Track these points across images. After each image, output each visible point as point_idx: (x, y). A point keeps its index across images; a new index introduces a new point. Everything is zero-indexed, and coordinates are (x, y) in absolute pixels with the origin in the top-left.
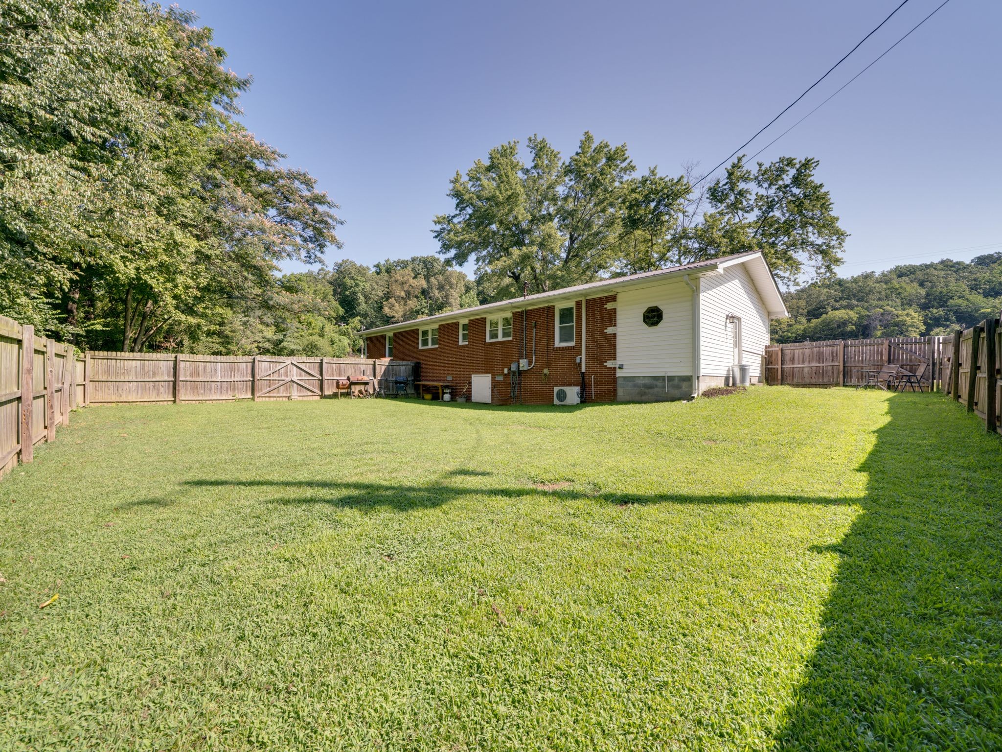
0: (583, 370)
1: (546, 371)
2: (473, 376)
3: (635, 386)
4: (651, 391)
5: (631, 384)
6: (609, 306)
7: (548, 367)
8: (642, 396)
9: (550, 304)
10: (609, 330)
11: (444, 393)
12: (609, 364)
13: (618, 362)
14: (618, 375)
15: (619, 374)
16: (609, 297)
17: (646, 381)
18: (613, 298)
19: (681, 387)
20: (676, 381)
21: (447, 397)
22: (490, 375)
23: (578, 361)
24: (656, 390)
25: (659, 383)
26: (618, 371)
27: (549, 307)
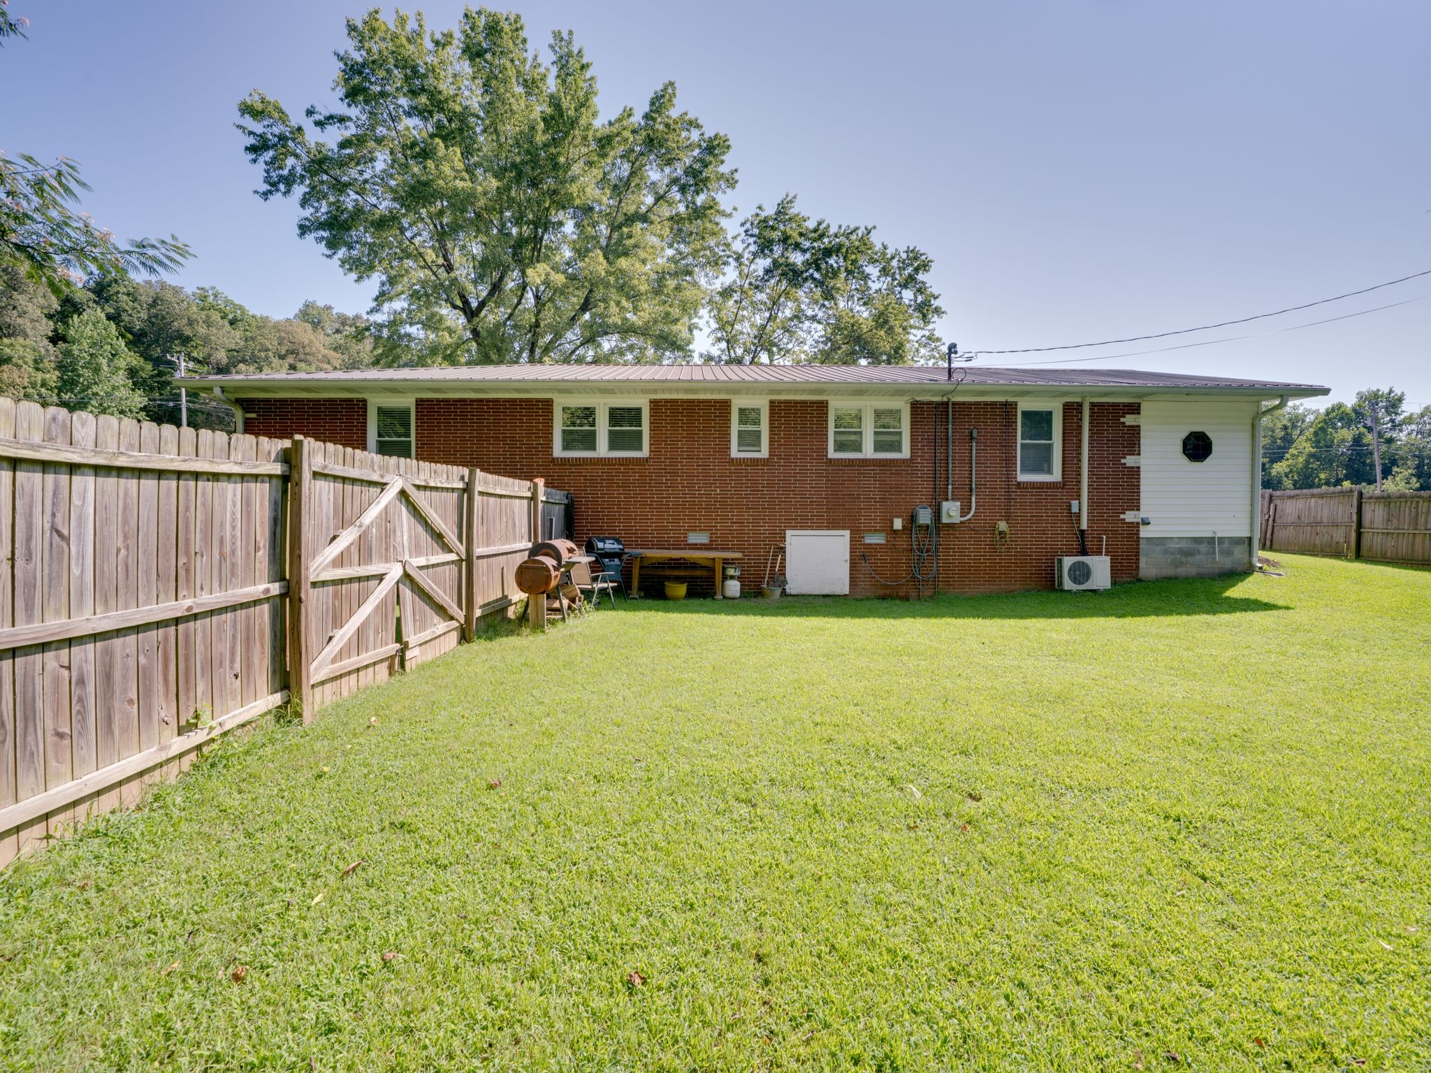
0: (1084, 526)
1: (1003, 526)
2: (789, 533)
3: (1166, 552)
4: (1190, 559)
5: (1158, 549)
6: (1129, 420)
7: (1007, 519)
8: (1176, 567)
9: (1010, 399)
10: (1130, 461)
11: (725, 577)
12: (1129, 516)
13: (1143, 514)
14: (1142, 535)
15: (1145, 532)
16: (1129, 405)
17: (1183, 545)
18: (1135, 409)
19: (1233, 553)
20: (1226, 545)
21: (733, 587)
22: (847, 533)
23: (1075, 509)
24: (1198, 557)
25: (1203, 548)
26: (1142, 528)
27: (1006, 404)
